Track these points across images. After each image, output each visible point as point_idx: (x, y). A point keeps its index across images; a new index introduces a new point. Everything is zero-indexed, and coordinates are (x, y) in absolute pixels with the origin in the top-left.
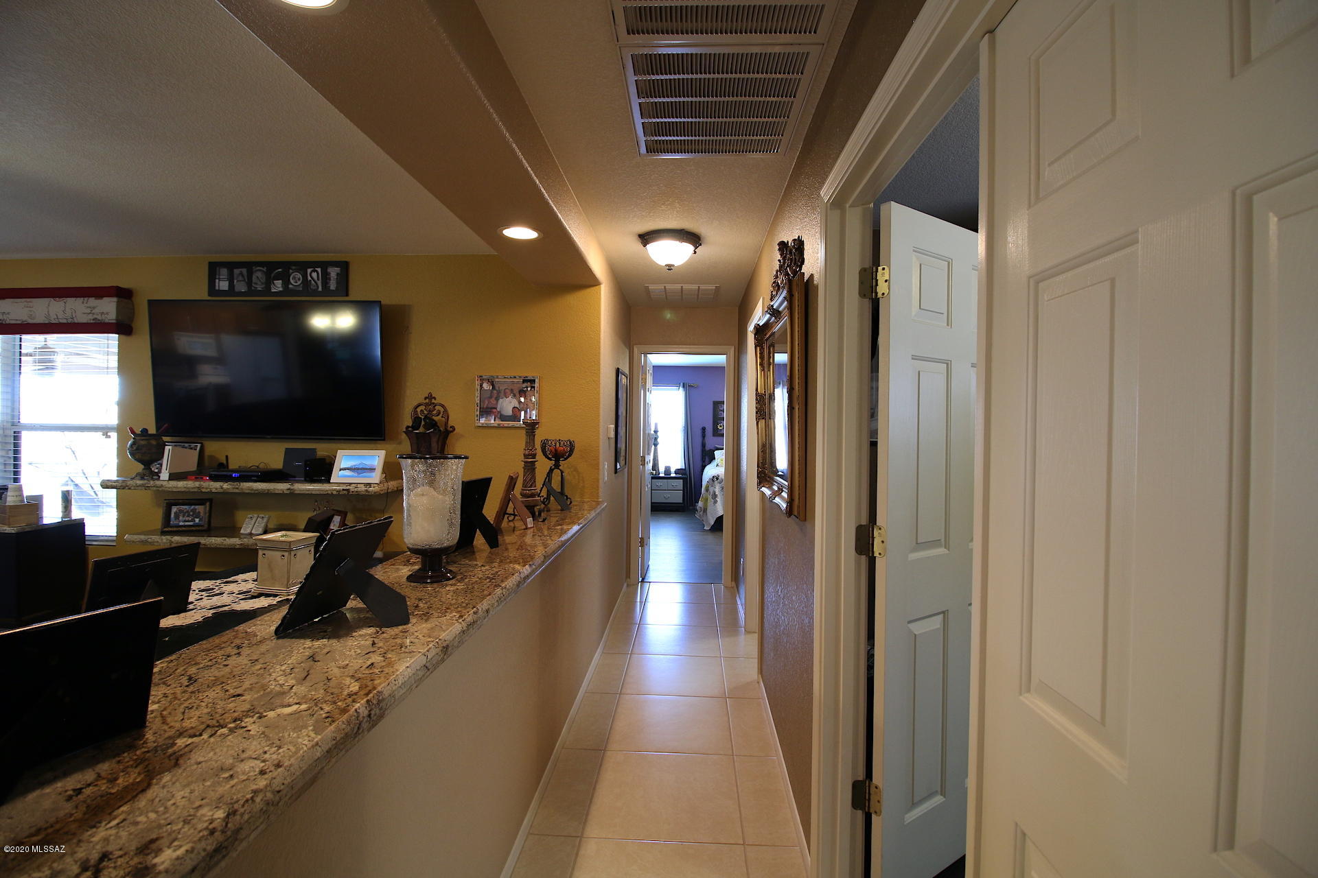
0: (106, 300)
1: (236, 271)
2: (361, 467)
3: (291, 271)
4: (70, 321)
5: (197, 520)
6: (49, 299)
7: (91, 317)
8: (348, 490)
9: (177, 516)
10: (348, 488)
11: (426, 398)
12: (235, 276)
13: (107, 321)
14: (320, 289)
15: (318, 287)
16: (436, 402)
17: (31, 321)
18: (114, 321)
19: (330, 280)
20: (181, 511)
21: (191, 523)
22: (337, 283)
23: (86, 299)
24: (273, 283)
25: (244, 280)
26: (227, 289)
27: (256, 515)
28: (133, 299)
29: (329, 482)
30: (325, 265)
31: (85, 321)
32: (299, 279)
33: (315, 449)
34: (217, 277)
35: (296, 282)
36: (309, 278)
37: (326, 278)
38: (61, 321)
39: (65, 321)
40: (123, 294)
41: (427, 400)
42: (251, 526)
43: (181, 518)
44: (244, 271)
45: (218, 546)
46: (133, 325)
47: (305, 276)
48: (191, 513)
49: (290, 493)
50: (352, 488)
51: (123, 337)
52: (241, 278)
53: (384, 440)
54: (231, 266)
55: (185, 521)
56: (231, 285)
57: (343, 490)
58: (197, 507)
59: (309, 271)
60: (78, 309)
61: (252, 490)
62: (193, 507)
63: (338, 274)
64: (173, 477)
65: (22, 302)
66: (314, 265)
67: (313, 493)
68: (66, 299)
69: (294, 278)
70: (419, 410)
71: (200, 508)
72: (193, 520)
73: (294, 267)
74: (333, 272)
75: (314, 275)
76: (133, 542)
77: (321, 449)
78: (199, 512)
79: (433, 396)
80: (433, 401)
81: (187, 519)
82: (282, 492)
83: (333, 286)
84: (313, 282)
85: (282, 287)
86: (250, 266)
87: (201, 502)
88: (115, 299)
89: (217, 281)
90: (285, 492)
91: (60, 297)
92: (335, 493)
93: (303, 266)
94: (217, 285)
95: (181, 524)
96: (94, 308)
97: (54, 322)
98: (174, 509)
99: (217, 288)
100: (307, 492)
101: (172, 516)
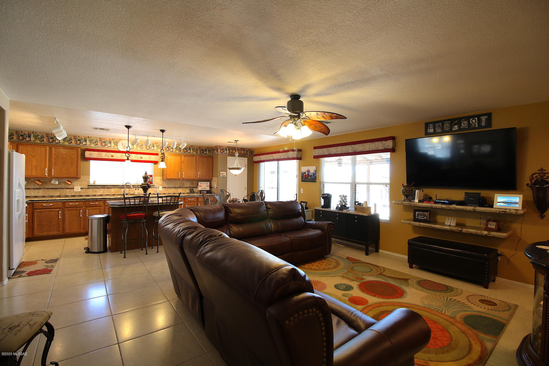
0: (388, 141)
1: (437, 125)
2: (509, 202)
3: (462, 121)
4: (376, 149)
5: (425, 218)
6: (369, 143)
7: (384, 147)
8: (505, 212)
9: (418, 216)
10: (505, 210)
11: (539, 170)
12: (436, 126)
13: (389, 148)
14: (477, 126)
15: (476, 126)
16: (545, 172)
17: (364, 150)
18: (391, 148)
19: (482, 121)
20: (419, 214)
21: (423, 219)
22: (486, 123)
23: (382, 141)
24: (454, 127)
25: (440, 128)
26: (433, 132)
27: (450, 218)
28: (396, 140)
29: (493, 208)
30: (479, 116)
31: (381, 149)
32: (466, 124)
33: (480, 193)
34: (428, 128)
35: (465, 125)
36: (471, 122)
37: (480, 121)
38: (373, 150)
39: (375, 150)
40: (393, 138)
41: (540, 171)
42: (450, 222)
43: (419, 216)
44: (440, 124)
45: (440, 228)
46: (395, 149)
47: (469, 122)
48: (423, 215)
49: (474, 211)
50: (507, 211)
51: (392, 153)
52: (438, 127)
53: (516, 190)
54: (434, 123)
55: (421, 218)
56: (435, 130)
57: (503, 211)
58: (425, 213)
59: (471, 119)
60: (379, 145)
61: (456, 208)
62: (423, 213)
63: (486, 119)
64: (420, 201)
65: (361, 145)
66: (473, 117)
67: (486, 211)
68: (375, 142)
69: (464, 123)
70: (534, 176)
71: (426, 213)
72: (424, 218)
73: (463, 119)
74: (483, 118)
75: (474, 121)
76: (405, 223)
77: (484, 193)
78: (426, 215)
79: (544, 169)
80: (544, 171)
81: (422, 217)
82: (469, 210)
83: (483, 124)
84: (473, 124)
85: (458, 128)
86: (442, 122)
87: (426, 211)
88: (392, 141)
89: (428, 129)
90: (471, 210)
91: (373, 142)
92: (497, 212)
93: (467, 118)
94: (428, 131)
95: (420, 218)
96: (385, 144)
97: (371, 150)
98: (417, 213)
99: (428, 132)
100: (482, 211)
101: (416, 215)
